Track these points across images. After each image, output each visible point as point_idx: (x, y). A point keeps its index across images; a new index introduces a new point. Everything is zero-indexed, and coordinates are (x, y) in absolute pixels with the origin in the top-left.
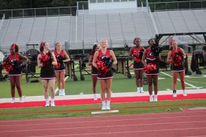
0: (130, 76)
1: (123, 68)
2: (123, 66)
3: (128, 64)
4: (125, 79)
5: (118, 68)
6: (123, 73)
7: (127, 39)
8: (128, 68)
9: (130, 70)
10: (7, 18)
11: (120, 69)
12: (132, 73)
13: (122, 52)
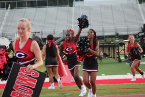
0: (120, 61)
1: (114, 53)
2: (114, 51)
3: (118, 50)
4: (116, 63)
5: (109, 54)
6: (114, 58)
7: (118, 28)
8: (118, 53)
9: (120, 55)
10: (12, 8)
11: (112, 55)
12: (122, 58)
13: (114, 39)
